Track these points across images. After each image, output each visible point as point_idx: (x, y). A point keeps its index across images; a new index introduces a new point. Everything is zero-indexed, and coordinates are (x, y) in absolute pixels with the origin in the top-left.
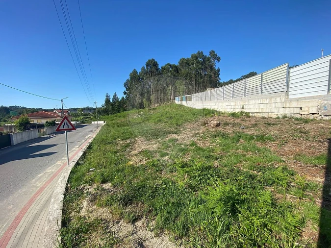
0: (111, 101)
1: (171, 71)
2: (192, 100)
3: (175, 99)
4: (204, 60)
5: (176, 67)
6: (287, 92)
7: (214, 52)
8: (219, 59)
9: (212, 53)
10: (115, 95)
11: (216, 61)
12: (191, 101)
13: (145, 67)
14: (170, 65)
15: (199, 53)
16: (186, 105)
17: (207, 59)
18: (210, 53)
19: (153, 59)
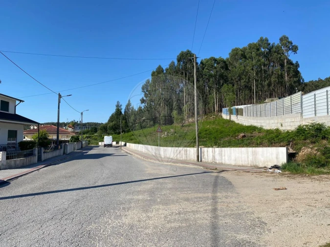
0: (123, 113)
1: (215, 68)
2: (244, 113)
3: (221, 111)
4: (270, 51)
5: (225, 62)
6: (302, 113)
7: (288, 38)
8: (295, 49)
9: (284, 40)
10: (129, 105)
11: (290, 52)
12: (242, 115)
13: (176, 63)
14: (215, 60)
15: (261, 40)
16: (237, 122)
17: (274, 49)
18: (281, 40)
19: (188, 51)
